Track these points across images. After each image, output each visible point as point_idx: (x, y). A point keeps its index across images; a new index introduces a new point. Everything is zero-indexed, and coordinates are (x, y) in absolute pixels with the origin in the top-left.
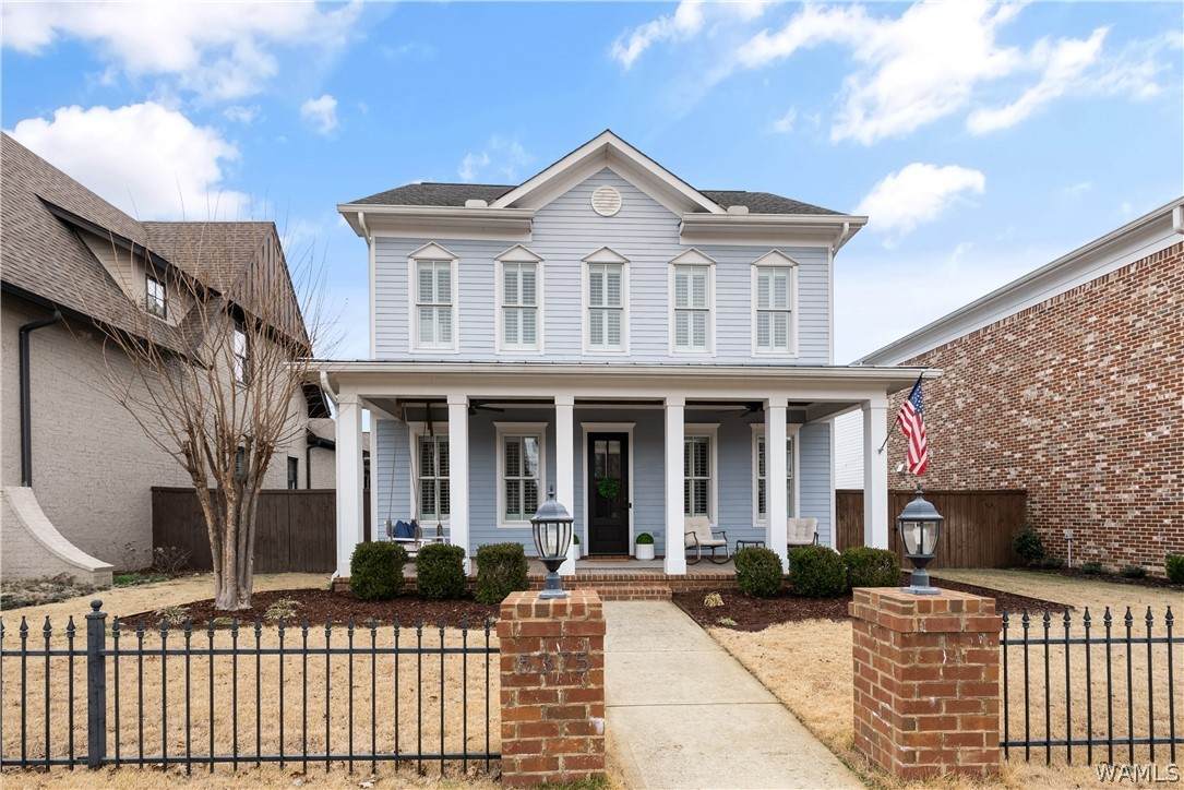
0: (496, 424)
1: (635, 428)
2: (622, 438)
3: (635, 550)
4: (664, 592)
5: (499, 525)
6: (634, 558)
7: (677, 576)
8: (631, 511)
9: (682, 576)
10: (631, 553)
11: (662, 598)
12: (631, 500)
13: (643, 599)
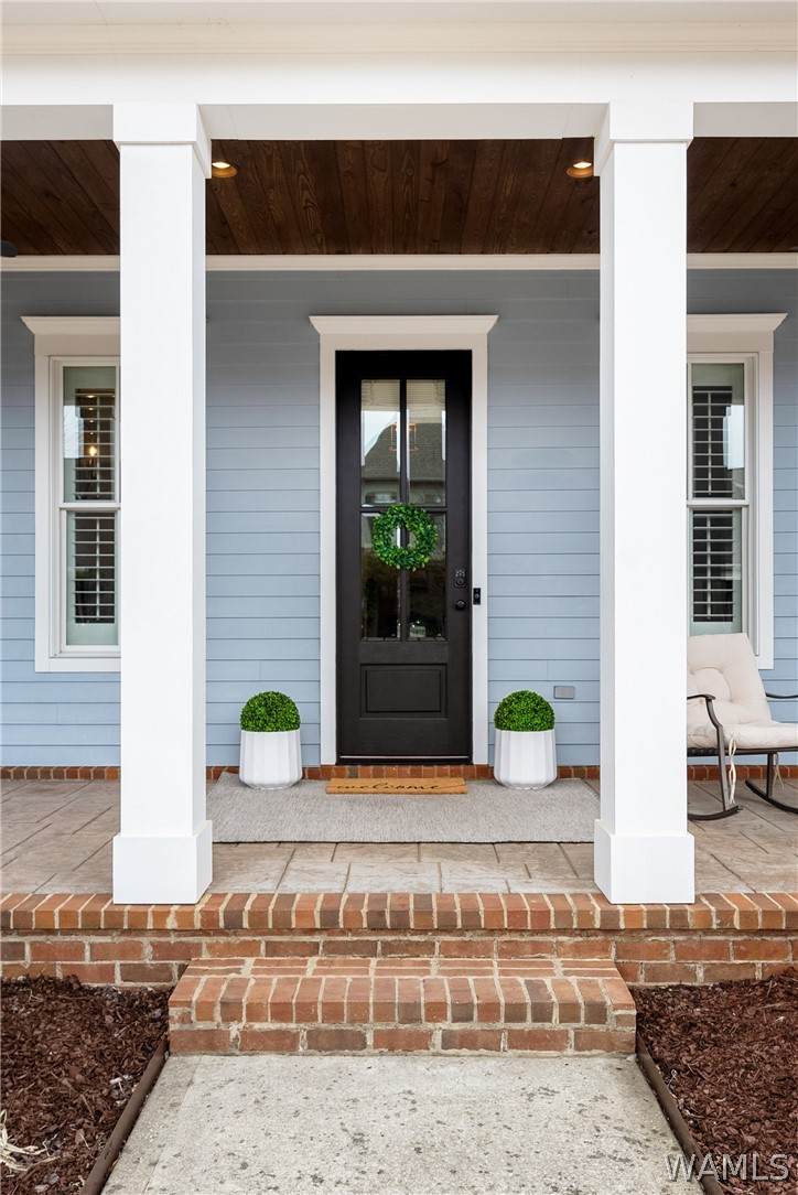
0: (32, 323)
1: (492, 336)
2: (451, 369)
3: (491, 746)
4: (597, 1012)
5: (43, 663)
6: (487, 773)
7: (655, 913)
8: (479, 614)
9: (678, 914)
10: (480, 757)
11: (585, 1043)
12: (479, 579)
13: (492, 1045)
